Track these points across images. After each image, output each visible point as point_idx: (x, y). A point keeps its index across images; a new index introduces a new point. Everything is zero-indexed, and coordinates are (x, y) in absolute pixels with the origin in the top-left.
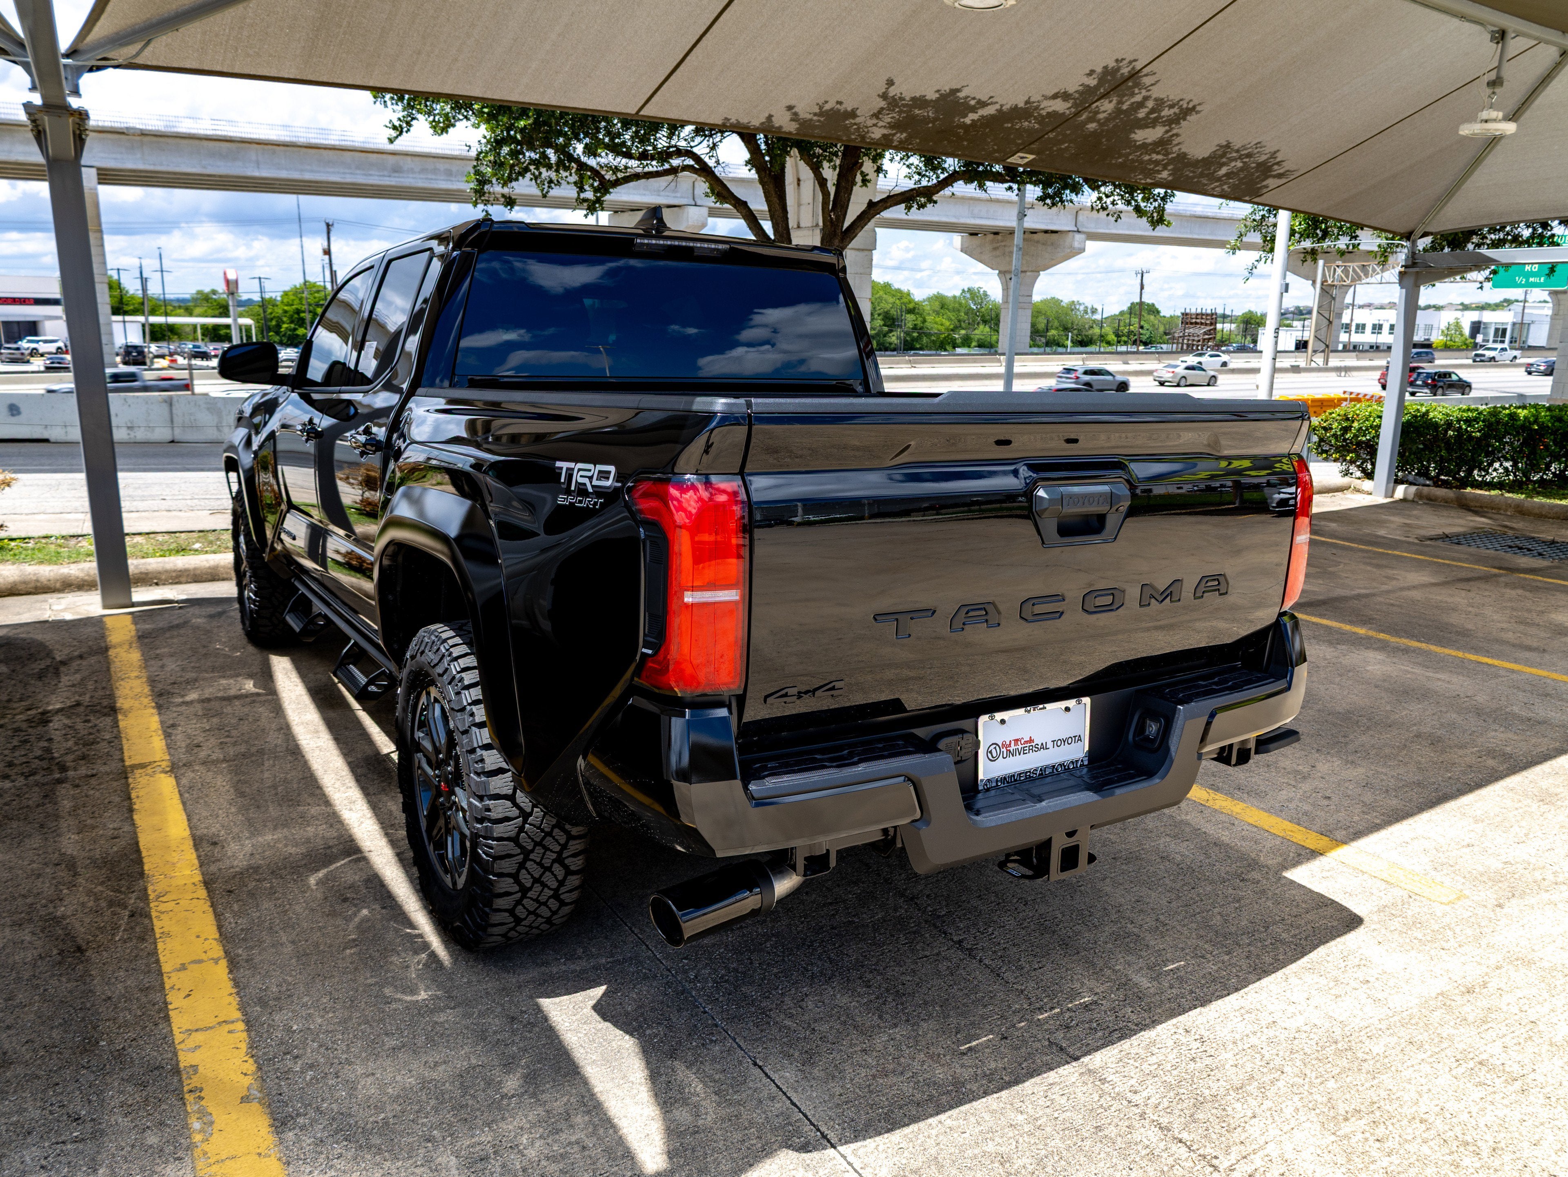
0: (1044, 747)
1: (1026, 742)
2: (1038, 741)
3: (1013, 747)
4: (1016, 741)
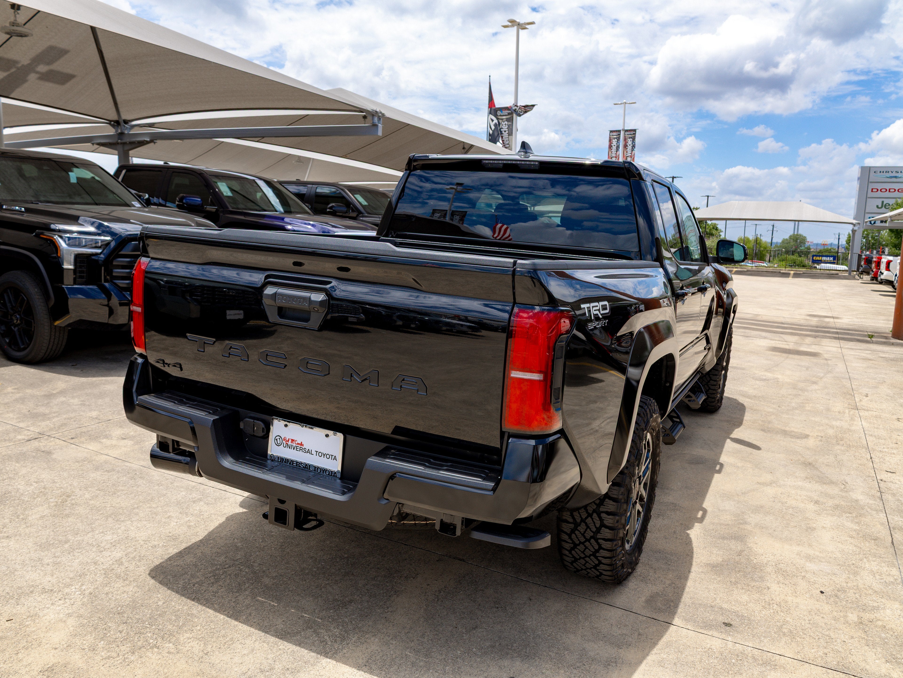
0: (309, 452)
1: (298, 444)
2: (306, 446)
3: (290, 443)
4: (293, 440)
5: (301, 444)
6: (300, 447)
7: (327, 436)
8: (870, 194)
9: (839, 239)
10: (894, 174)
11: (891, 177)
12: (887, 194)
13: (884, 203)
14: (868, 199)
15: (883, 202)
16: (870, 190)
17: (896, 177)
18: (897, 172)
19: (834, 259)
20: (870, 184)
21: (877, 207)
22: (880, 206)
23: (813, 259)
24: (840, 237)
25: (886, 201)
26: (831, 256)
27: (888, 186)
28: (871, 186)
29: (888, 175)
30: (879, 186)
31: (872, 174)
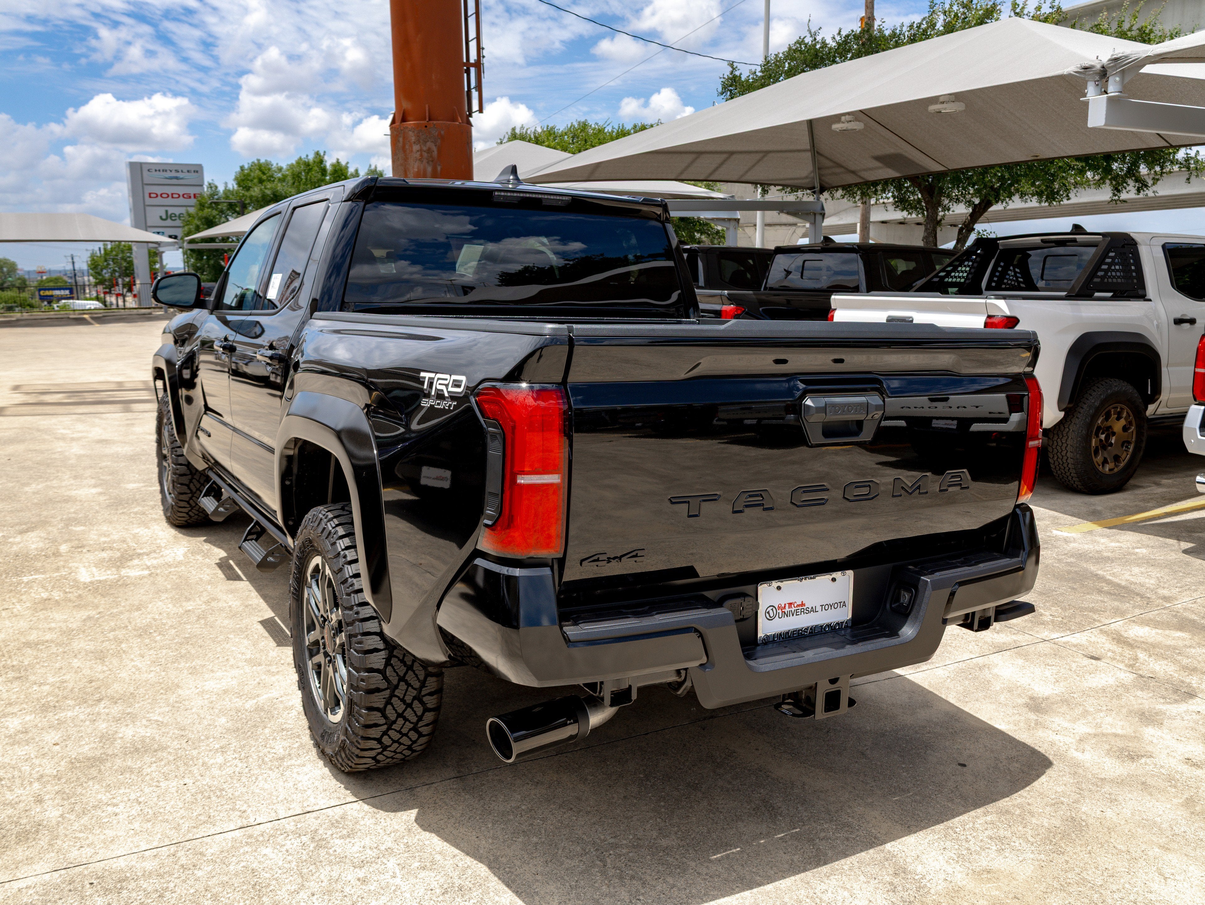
5: (803, 604)
6: (802, 609)
7: (834, 580)
8: (149, 201)
9: (73, 263)
10: (174, 174)
11: (171, 178)
12: (170, 201)
13: (169, 213)
14: (147, 208)
15: (167, 212)
16: (147, 196)
17: (177, 178)
18: (177, 171)
19: (71, 292)
20: (146, 187)
21: (161, 218)
22: (164, 217)
23: (40, 295)
24: (75, 260)
25: (171, 210)
26: (66, 289)
27: (169, 190)
28: (148, 189)
29: (168, 174)
30: (159, 190)
31: (145, 173)
